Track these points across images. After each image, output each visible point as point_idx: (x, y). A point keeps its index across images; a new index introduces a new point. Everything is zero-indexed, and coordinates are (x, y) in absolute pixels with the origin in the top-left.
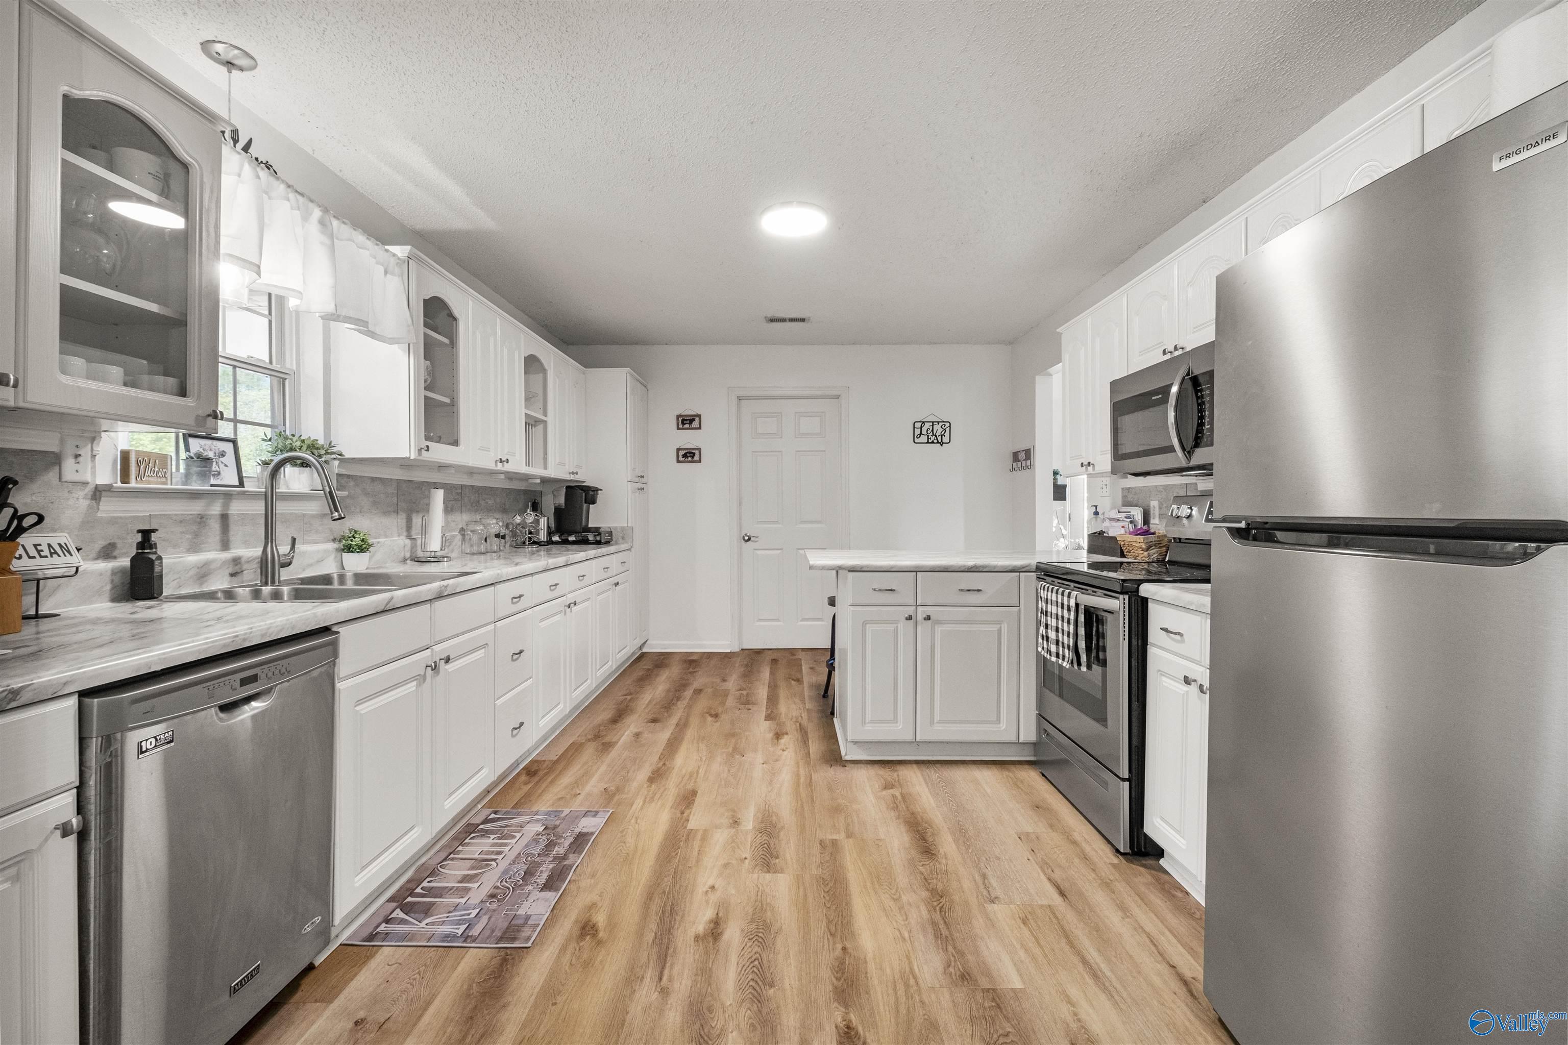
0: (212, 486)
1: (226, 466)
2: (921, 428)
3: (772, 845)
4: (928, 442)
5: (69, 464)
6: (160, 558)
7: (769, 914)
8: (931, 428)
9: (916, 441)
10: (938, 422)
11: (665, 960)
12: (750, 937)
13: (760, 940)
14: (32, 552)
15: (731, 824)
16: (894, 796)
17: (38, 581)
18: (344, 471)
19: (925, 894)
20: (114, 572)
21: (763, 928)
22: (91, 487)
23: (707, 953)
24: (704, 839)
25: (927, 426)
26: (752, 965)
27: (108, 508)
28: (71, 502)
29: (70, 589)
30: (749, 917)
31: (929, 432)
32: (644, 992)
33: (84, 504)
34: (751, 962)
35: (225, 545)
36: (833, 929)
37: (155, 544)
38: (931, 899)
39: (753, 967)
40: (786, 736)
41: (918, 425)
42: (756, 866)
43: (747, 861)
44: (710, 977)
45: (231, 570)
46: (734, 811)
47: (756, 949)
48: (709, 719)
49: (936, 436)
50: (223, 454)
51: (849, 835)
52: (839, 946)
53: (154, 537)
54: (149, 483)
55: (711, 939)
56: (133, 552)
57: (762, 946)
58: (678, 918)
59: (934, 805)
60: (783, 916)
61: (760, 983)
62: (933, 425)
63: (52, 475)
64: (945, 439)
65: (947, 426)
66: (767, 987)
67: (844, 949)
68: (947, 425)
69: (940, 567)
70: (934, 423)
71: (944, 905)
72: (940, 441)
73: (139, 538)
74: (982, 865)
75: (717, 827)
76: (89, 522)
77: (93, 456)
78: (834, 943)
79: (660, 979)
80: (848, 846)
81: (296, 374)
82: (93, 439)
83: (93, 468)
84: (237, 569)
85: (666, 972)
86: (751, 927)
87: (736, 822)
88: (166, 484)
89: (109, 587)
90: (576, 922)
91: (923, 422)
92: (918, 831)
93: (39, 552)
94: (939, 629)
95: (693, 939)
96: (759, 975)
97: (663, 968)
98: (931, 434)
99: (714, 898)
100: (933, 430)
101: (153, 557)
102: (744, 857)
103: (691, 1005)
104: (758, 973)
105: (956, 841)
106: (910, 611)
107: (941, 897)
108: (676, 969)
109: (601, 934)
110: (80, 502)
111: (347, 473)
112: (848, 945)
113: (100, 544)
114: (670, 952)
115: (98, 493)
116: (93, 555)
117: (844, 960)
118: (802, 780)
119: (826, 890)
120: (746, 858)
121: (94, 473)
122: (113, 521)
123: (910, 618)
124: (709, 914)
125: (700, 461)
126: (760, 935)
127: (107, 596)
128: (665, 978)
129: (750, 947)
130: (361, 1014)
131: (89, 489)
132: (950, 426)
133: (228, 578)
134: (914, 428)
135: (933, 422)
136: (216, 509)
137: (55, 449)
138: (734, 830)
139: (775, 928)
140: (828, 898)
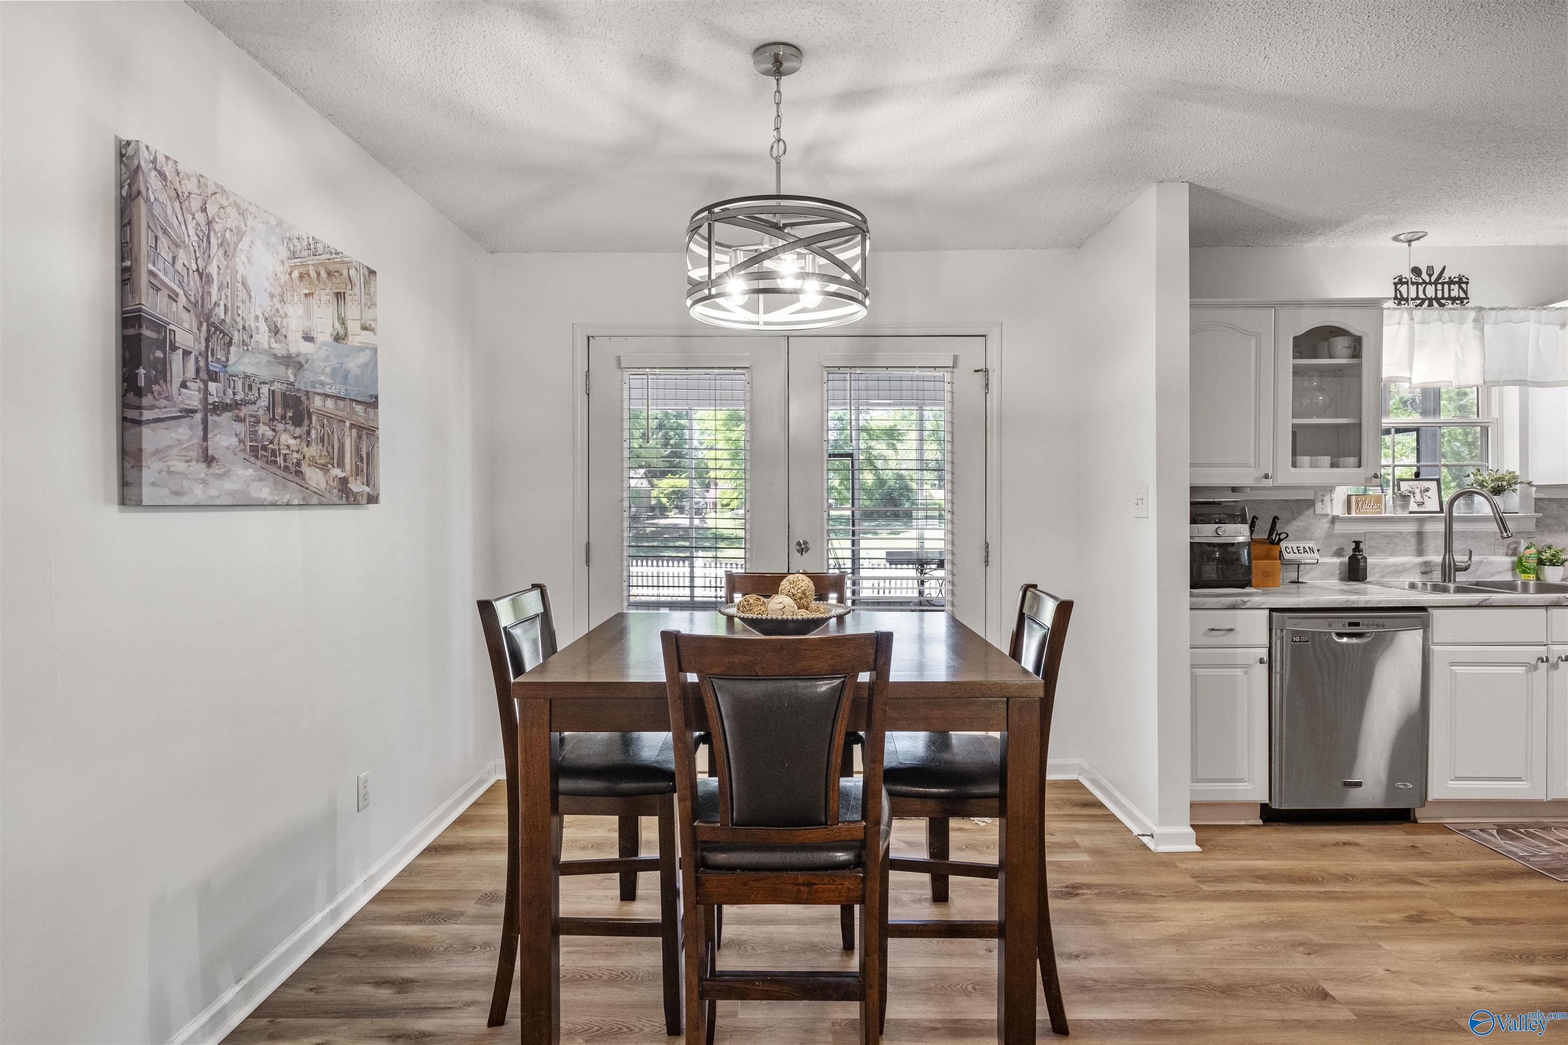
5: (1318, 506)
6: (1365, 558)
14: (1296, 551)
17: (1298, 565)
18: (1541, 495)
20: (1341, 564)
22: (1331, 517)
27: (1339, 528)
28: (1320, 525)
29: (1316, 572)
33: (1327, 526)
35: (1420, 552)
37: (1362, 550)
45: (1423, 570)
53: (1362, 546)
54: (1366, 513)
56: (1351, 553)
63: (1310, 512)
73: (1353, 545)
76: (1329, 536)
77: (1332, 500)
81: (1500, 421)
82: (1331, 491)
83: (1332, 506)
84: (1427, 569)
88: (1380, 513)
89: (1338, 572)
93: (1298, 550)
101: (1360, 557)
110: (1325, 524)
113: (1335, 548)
115: (1334, 520)
116: (1331, 554)
121: (1332, 509)
122: (1342, 536)
127: (1337, 577)
131: (1329, 518)
133: (1420, 575)
136: (1412, 528)
137: (1312, 498)
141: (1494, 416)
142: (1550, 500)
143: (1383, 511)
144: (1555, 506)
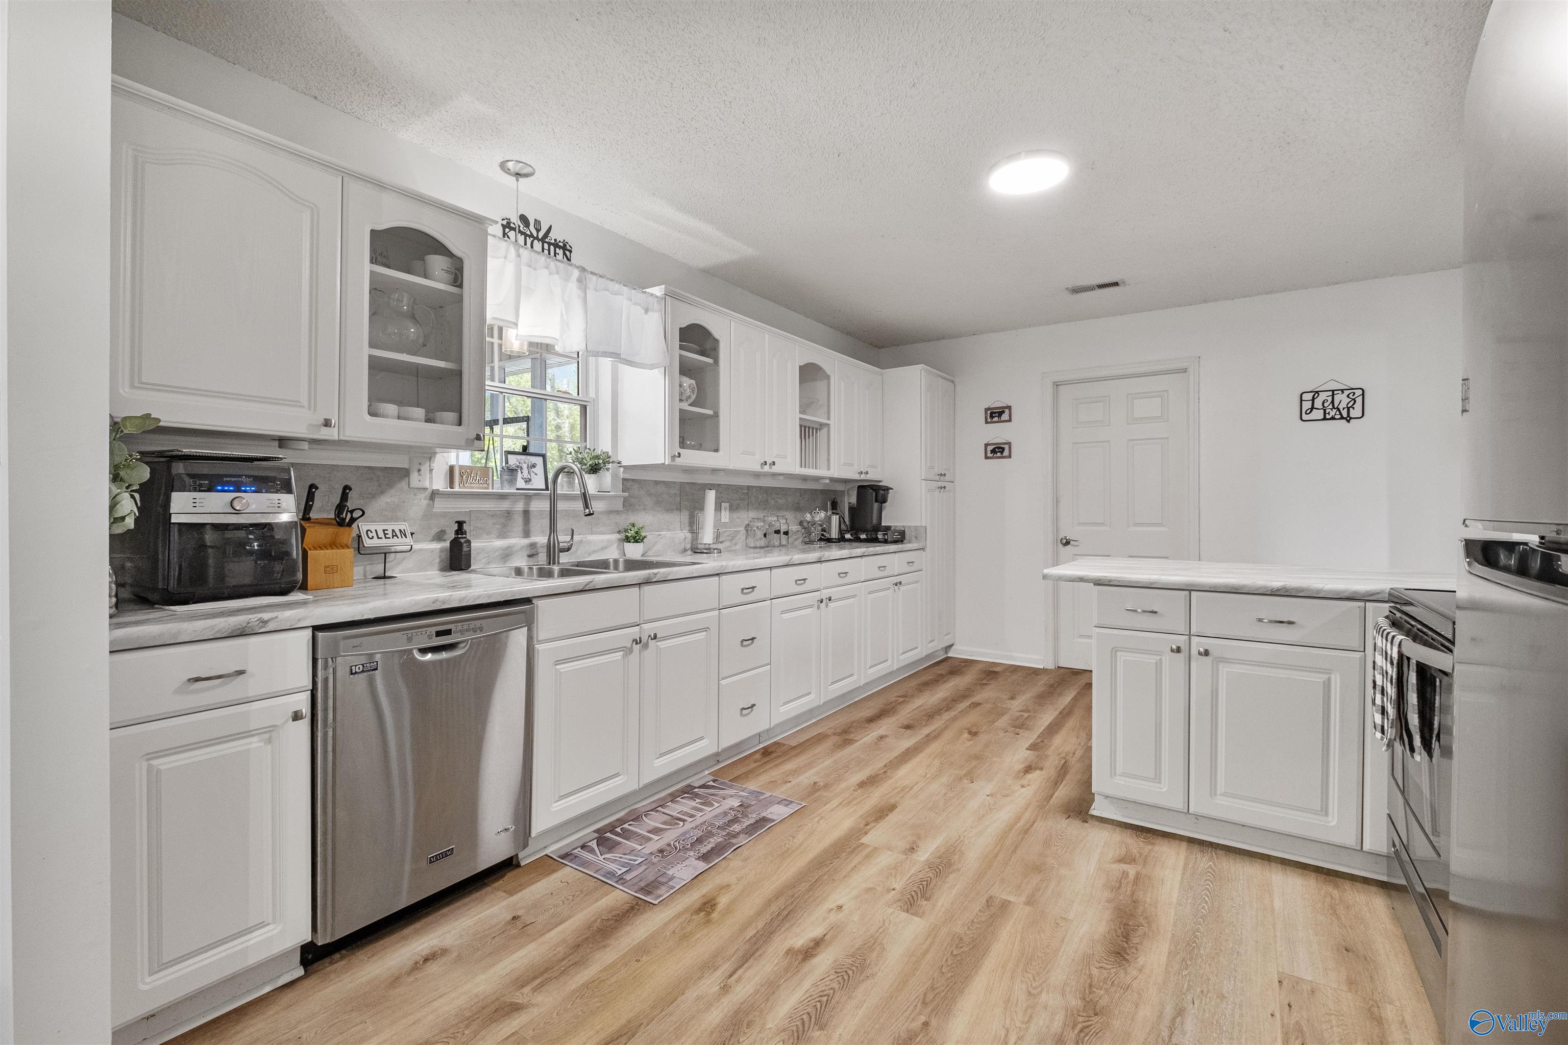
0: (517, 489)
1: (536, 474)
2: (1313, 400)
3: (932, 884)
4: (1325, 419)
5: (414, 476)
6: (469, 542)
7: (874, 955)
8: (1330, 399)
9: (1303, 419)
10: (1342, 391)
11: (747, 961)
12: (839, 971)
13: (846, 977)
14: (381, 534)
15: (906, 849)
16: (1125, 874)
17: (385, 554)
18: (627, 476)
19: (1075, 1002)
20: (442, 550)
21: (857, 967)
22: (429, 491)
23: (787, 970)
24: (868, 857)
25: (1323, 396)
26: (818, 999)
27: (440, 505)
28: (416, 502)
29: (410, 561)
30: (852, 951)
31: (1326, 405)
32: (710, 982)
33: (425, 502)
34: (820, 996)
35: (527, 534)
36: (930, 996)
37: (466, 531)
38: (1079, 1011)
39: (819, 1001)
40: (1038, 772)
41: (1309, 396)
42: (899, 900)
43: (893, 892)
44: (773, 993)
45: (528, 553)
46: (919, 837)
47: (835, 985)
48: (966, 735)
49: (1338, 409)
50: (534, 466)
51: (1029, 902)
52: (923, 1019)
53: (465, 527)
54: (472, 488)
55: (800, 957)
56: (453, 536)
57: (844, 985)
58: (787, 925)
59: (1174, 900)
60: (887, 962)
61: (813, 1020)
62: (1333, 395)
63: (404, 484)
64: (1355, 413)
65: (1357, 395)
66: (817, 1028)
67: (926, 1024)
68: (1359, 392)
69: (1225, 586)
70: (1335, 392)
71: (1090, 1026)
72: (1345, 415)
73: (456, 527)
74: (1189, 998)
75: (889, 848)
76: (428, 515)
77: (431, 470)
78: (920, 1014)
79: (731, 976)
80: (1020, 913)
81: (595, 401)
82: (430, 459)
83: (431, 478)
84: (533, 552)
85: (740, 972)
86: (847, 960)
87: (913, 849)
88: (488, 489)
89: (438, 560)
90: (704, 896)
91: (1317, 392)
92: (1126, 924)
93: (385, 534)
94: (1224, 670)
95: (785, 950)
96: (819, 1012)
97: (740, 967)
98: (1331, 407)
99: (833, 918)
100: (1333, 402)
101: (462, 541)
102: (893, 888)
103: (736, 1013)
104: (819, 1009)
105: (1171, 954)
106: (1181, 641)
107: (1096, 1015)
108: (750, 973)
109: (715, 915)
110: (422, 501)
111: (631, 478)
112: (934, 1022)
113: (435, 530)
114: (757, 954)
115: (434, 495)
116: (430, 538)
117: (917, 1036)
118: (1021, 823)
119: (955, 953)
120: (894, 889)
121: (431, 482)
122: (444, 515)
123: (1178, 650)
124: (816, 932)
125: (1010, 456)
126: (850, 972)
127: (436, 566)
128: (735, 977)
129: (831, 980)
130: (520, 913)
131: (428, 493)
132: (1363, 394)
133: (526, 558)
134: (1301, 400)
135: (1333, 391)
136: (520, 506)
137: (406, 466)
138: (905, 857)
139: (869, 972)
140: (950, 962)
141: (591, 396)
142: (633, 480)
143: (490, 487)
144: (636, 486)
